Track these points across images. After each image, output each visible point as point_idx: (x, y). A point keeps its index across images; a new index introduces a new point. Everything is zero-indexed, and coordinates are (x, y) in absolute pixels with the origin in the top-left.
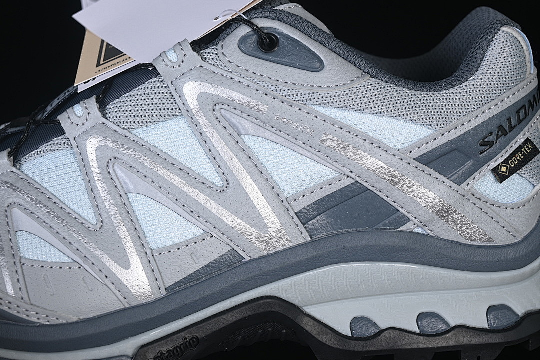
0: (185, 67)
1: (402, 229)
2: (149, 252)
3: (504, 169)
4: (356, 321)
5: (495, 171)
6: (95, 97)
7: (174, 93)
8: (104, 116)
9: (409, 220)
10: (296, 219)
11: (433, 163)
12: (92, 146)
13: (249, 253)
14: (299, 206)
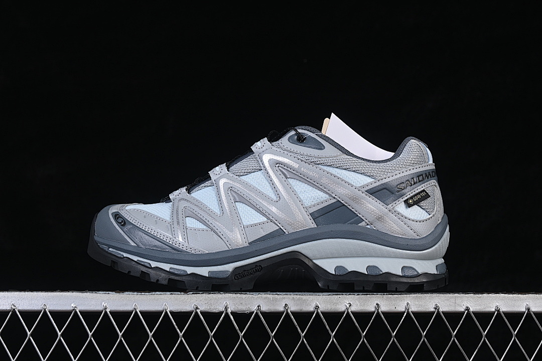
0: (264, 148)
1: (360, 225)
2: (242, 227)
3: (411, 201)
4: (337, 268)
5: (406, 202)
6: (225, 164)
7: (259, 160)
8: (228, 171)
9: (363, 220)
10: (310, 217)
11: (375, 194)
12: (222, 182)
13: (288, 230)
14: (311, 210)
